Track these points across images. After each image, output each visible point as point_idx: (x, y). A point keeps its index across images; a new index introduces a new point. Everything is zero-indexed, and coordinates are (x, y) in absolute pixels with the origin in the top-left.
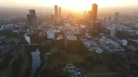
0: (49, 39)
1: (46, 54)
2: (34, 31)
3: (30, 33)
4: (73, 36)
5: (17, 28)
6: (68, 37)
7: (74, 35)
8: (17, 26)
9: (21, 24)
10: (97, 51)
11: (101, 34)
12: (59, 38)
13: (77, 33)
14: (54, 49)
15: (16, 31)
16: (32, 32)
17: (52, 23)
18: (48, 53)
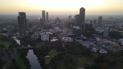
0: (43, 41)
1: (45, 57)
2: (25, 34)
3: (21, 36)
4: (67, 37)
5: (6, 32)
6: (63, 39)
7: (69, 37)
8: (5, 29)
9: (9, 28)
10: (101, 52)
11: (94, 35)
12: (54, 40)
13: (71, 35)
14: (52, 52)
15: (4, 34)
16: (23, 35)
17: (41, 26)
18: (48, 56)
